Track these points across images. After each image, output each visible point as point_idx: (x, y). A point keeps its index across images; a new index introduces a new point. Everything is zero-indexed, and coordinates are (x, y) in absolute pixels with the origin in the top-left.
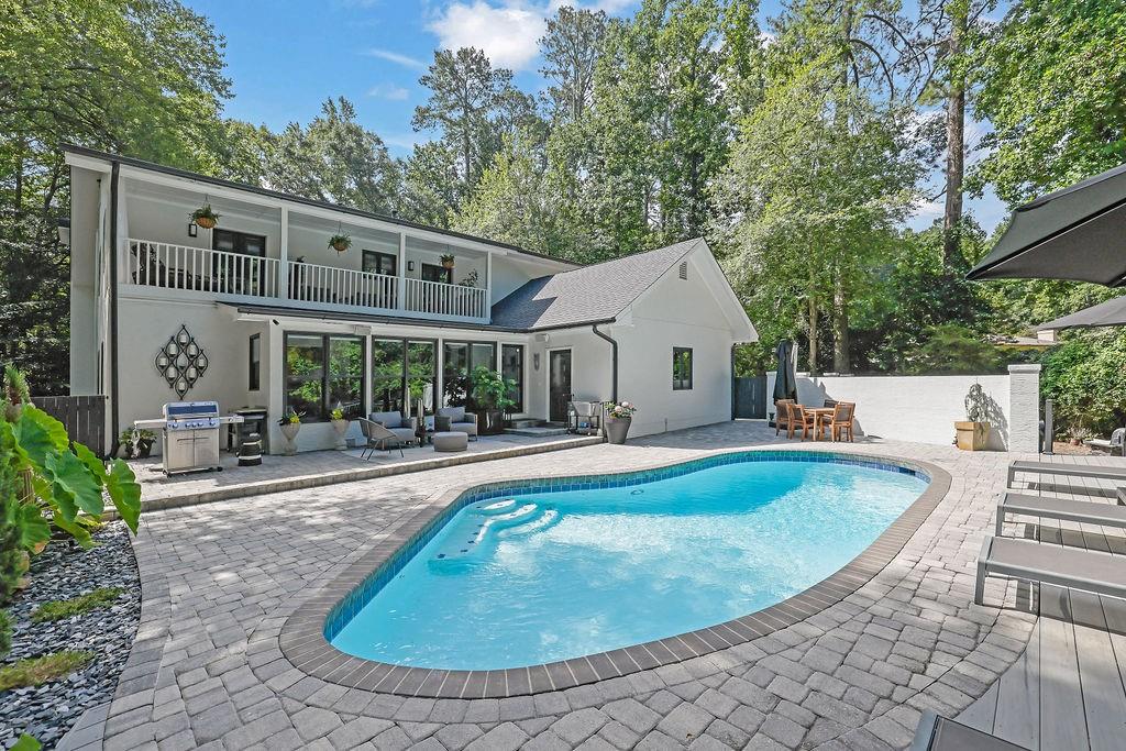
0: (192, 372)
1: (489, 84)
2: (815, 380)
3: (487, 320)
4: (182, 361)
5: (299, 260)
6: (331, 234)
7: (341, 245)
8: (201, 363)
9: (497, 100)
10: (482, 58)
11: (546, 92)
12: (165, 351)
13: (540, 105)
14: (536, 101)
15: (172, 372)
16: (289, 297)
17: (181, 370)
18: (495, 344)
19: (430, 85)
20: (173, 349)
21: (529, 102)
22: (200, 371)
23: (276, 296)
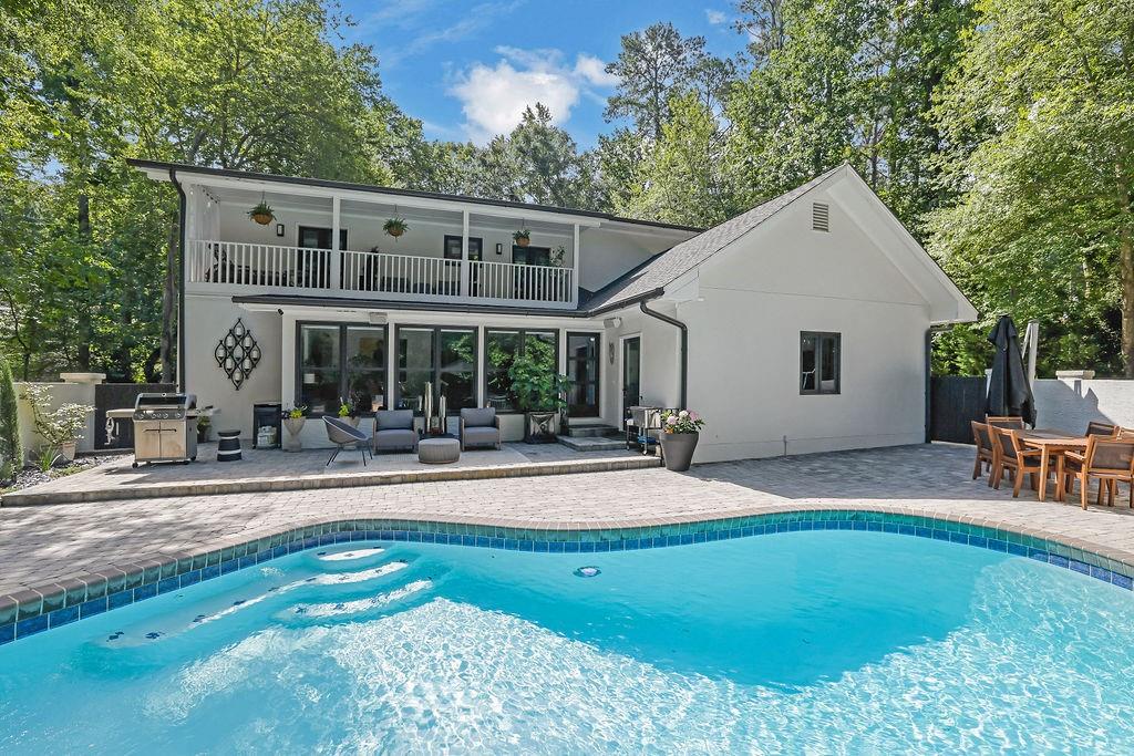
0: (247, 364)
1: (681, 57)
2: (1078, 384)
3: (573, 305)
4: (238, 352)
5: (374, 251)
6: (384, 220)
7: (394, 230)
8: (255, 354)
9: (692, 73)
10: (670, 31)
11: (745, 51)
12: (222, 343)
13: (739, 68)
14: (735, 64)
15: (229, 364)
16: (342, 288)
17: (238, 362)
18: (557, 332)
19: (616, 72)
20: (230, 342)
21: (727, 67)
22: (255, 363)
23: (328, 287)
